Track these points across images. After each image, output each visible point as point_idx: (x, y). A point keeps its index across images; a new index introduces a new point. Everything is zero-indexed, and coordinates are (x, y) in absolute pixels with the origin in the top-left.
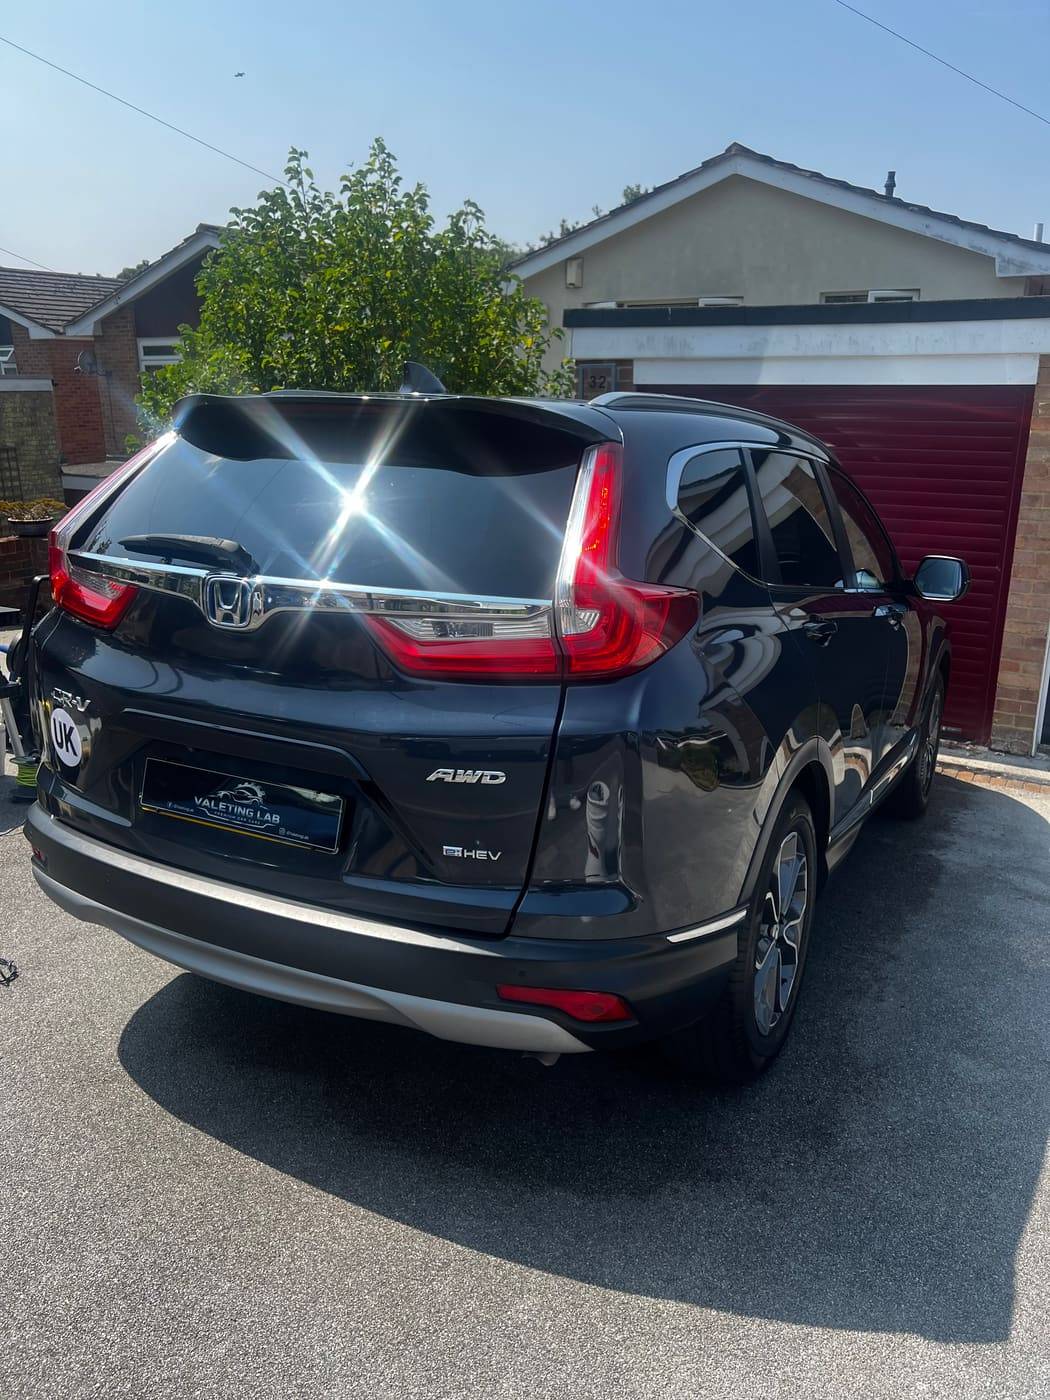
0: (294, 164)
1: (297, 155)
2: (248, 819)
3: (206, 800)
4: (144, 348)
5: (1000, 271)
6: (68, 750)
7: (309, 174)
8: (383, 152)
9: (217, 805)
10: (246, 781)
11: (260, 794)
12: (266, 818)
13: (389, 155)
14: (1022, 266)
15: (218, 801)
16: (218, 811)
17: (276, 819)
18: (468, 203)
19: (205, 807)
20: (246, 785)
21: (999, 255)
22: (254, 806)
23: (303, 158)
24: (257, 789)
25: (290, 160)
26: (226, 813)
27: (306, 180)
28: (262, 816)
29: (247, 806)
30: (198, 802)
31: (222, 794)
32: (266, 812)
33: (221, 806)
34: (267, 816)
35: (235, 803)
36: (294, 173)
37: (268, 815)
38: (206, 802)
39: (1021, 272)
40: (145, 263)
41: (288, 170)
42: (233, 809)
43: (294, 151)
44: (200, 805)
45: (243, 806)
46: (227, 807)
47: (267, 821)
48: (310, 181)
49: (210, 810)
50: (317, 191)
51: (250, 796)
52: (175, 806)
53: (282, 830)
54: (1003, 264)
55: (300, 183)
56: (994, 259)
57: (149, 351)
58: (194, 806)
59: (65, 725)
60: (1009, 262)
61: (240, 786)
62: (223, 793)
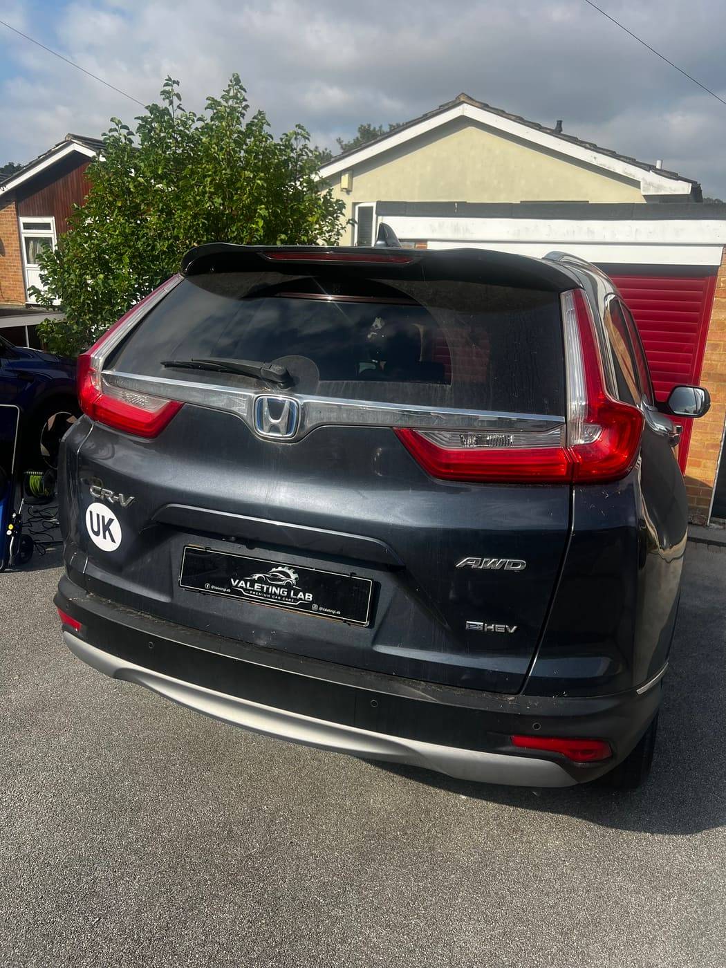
0: (168, 88)
1: (170, 82)
2: (282, 597)
3: (242, 582)
4: (24, 224)
5: (644, 191)
6: (105, 537)
7: (179, 98)
8: (237, 84)
9: (252, 585)
10: (280, 566)
11: (293, 576)
12: (299, 596)
13: (242, 88)
14: (659, 187)
15: (253, 583)
16: (253, 591)
17: (309, 597)
18: (299, 126)
19: (241, 587)
20: (280, 569)
21: (643, 179)
22: (289, 586)
23: (175, 85)
24: (290, 572)
25: (166, 85)
26: (262, 592)
27: (176, 101)
28: (296, 594)
29: (281, 587)
30: (234, 584)
31: (256, 576)
32: (299, 591)
33: (256, 587)
34: (301, 595)
35: (270, 584)
36: (167, 94)
37: (301, 593)
38: (242, 584)
39: (657, 192)
40: (11, 165)
41: (163, 93)
42: (268, 589)
43: (170, 79)
44: (236, 586)
45: (277, 586)
46: (262, 588)
47: (301, 599)
48: (179, 102)
49: (245, 590)
50: (183, 110)
51: (284, 578)
52: (213, 587)
53: (315, 607)
54: (646, 186)
55: (171, 103)
56: (639, 182)
57: (27, 226)
58: (230, 586)
59: (103, 517)
60: (650, 184)
61: (274, 569)
62: (258, 575)
